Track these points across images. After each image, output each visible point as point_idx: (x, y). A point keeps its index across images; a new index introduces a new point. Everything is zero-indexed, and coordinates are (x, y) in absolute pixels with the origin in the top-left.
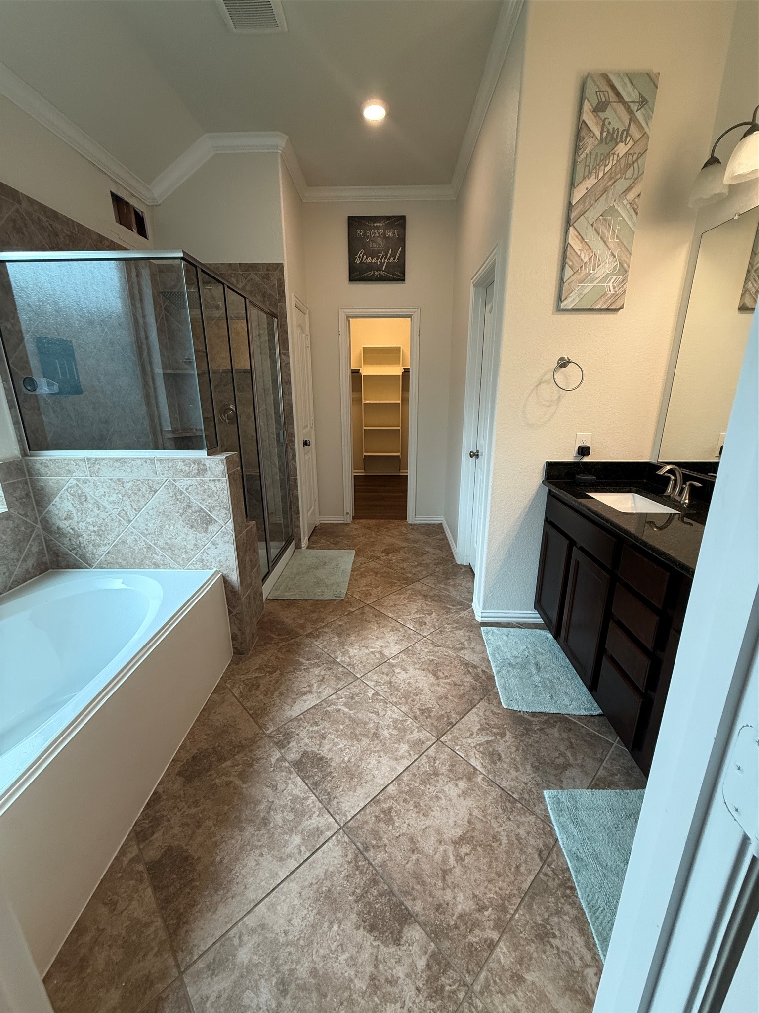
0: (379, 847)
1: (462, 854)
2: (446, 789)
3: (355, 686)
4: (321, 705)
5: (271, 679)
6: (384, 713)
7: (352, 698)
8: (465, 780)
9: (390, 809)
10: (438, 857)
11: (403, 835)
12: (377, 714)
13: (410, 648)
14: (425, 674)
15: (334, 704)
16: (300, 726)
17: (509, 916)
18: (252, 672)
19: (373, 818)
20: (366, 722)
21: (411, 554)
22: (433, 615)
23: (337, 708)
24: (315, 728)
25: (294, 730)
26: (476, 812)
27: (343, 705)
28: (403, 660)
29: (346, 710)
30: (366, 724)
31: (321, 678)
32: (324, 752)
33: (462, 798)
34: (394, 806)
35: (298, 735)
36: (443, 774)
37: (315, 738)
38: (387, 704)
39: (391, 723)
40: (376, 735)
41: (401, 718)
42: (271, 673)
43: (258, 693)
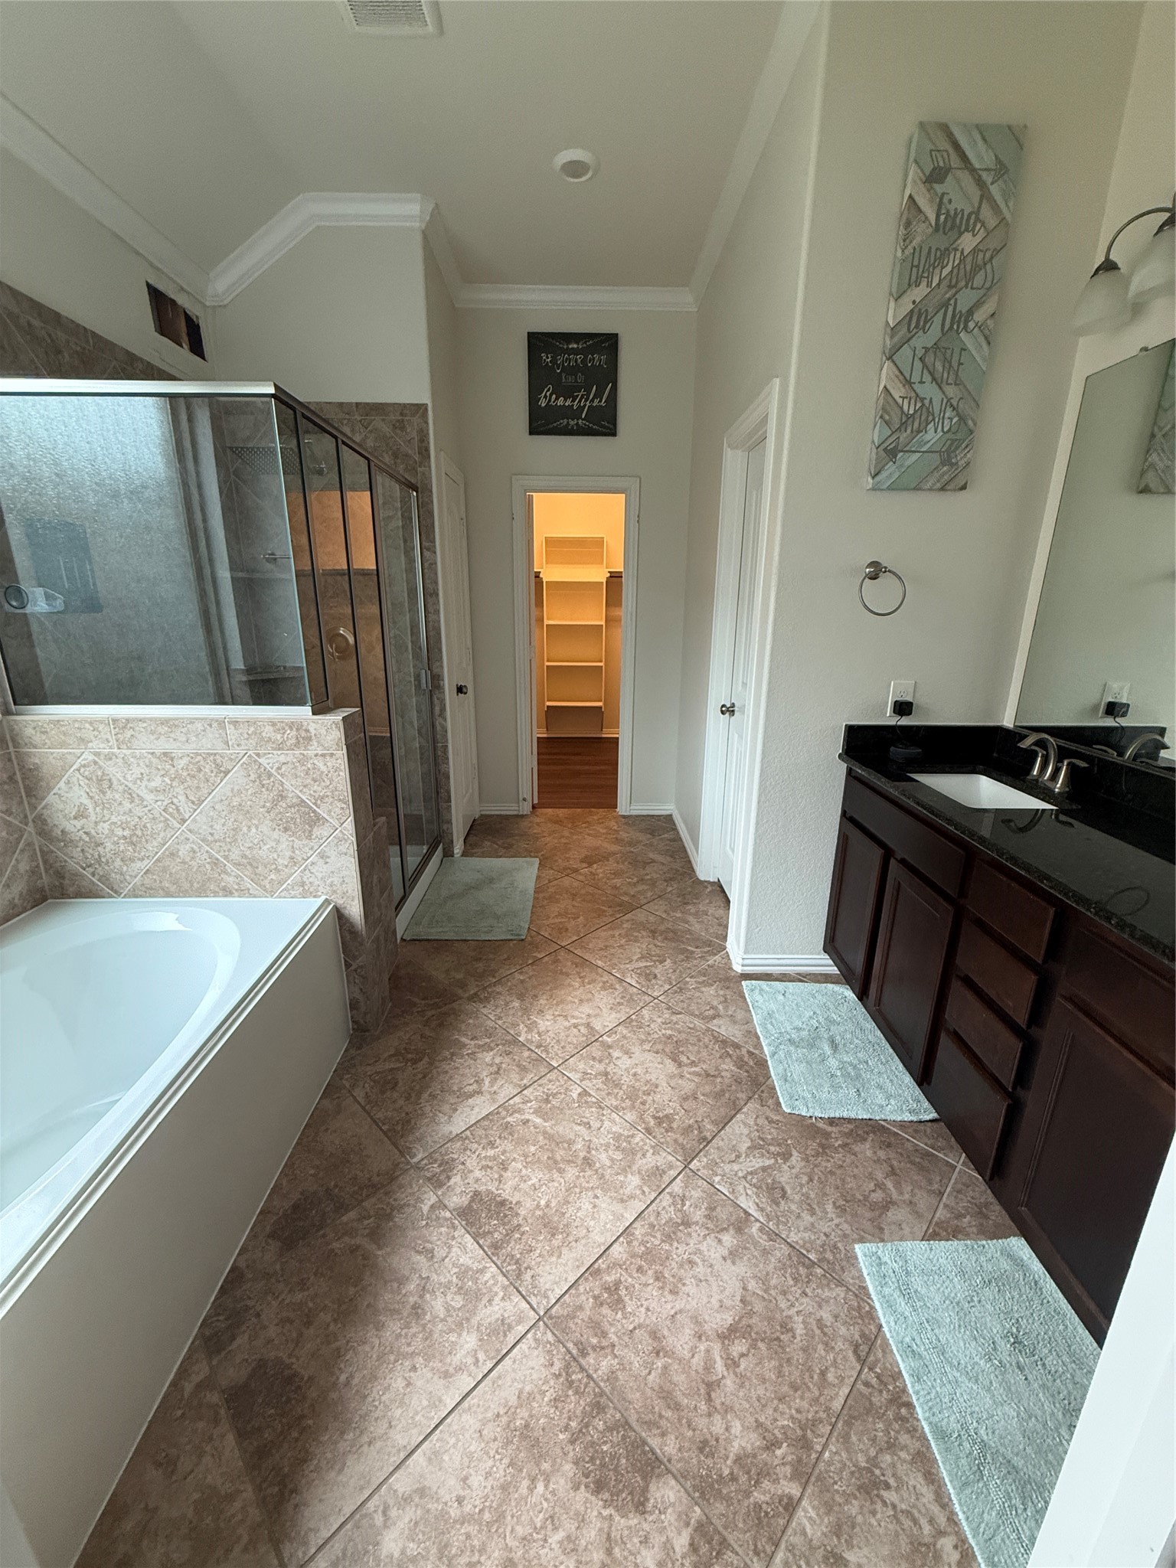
0: (603, 1348)
1: (735, 1354)
2: (704, 1247)
3: (550, 1081)
4: (498, 1113)
5: (415, 1071)
6: (598, 1124)
7: (547, 1101)
8: (732, 1231)
9: (617, 1283)
10: (697, 1362)
11: (640, 1326)
12: (588, 1125)
13: (633, 1017)
14: (659, 1060)
15: (519, 1111)
16: (465, 1150)
17: (814, 1456)
18: (385, 1060)
19: (591, 1300)
20: (570, 1139)
21: (626, 863)
22: (666, 963)
23: (523, 1117)
24: (491, 1153)
25: (456, 1157)
26: (752, 1285)
27: (533, 1113)
28: (624, 1037)
29: (538, 1121)
30: (571, 1143)
31: (495, 1068)
32: (506, 1192)
33: (729, 1261)
34: (623, 1279)
35: (463, 1164)
36: (697, 1223)
37: (491, 1168)
38: (603, 1109)
39: (611, 1140)
40: (588, 1162)
41: (626, 1133)
42: (415, 1062)
43: (395, 1095)
